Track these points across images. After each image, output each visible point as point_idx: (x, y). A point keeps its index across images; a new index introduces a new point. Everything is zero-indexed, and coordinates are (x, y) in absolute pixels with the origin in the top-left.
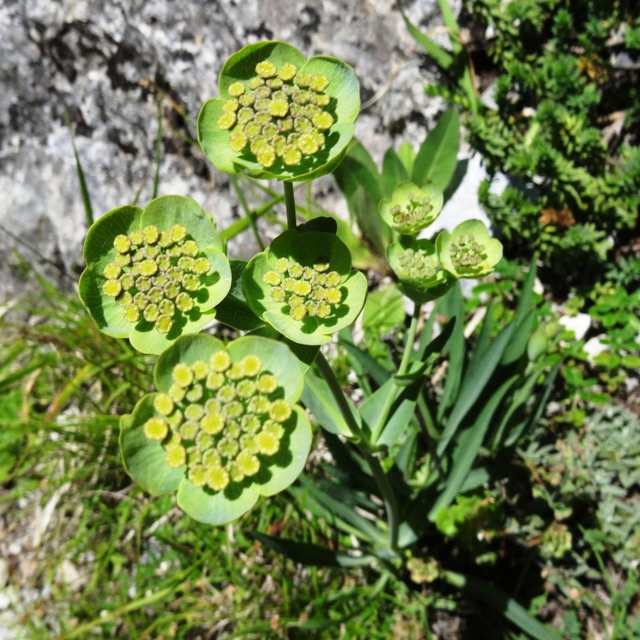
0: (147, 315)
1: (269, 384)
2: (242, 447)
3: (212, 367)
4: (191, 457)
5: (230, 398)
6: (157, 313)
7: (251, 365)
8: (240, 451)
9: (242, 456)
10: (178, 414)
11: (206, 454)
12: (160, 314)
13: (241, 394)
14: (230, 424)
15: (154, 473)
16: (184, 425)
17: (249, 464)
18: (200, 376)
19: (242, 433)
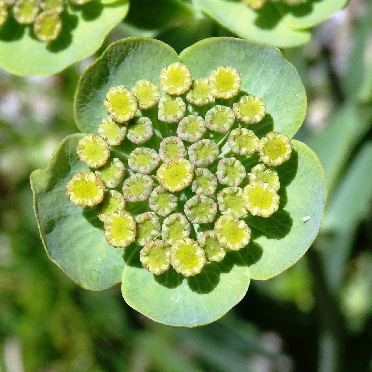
0: (19, 14)
1: (253, 110)
2: (221, 208)
3: (165, 88)
4: (144, 229)
5: (199, 135)
6: (36, 10)
7: (225, 82)
8: (219, 214)
9: (223, 222)
10: (117, 163)
11: (166, 221)
12: (41, 11)
13: (214, 127)
14: (201, 175)
15: (85, 258)
16: (127, 181)
17: (235, 234)
18: (147, 104)
19: (220, 187)
